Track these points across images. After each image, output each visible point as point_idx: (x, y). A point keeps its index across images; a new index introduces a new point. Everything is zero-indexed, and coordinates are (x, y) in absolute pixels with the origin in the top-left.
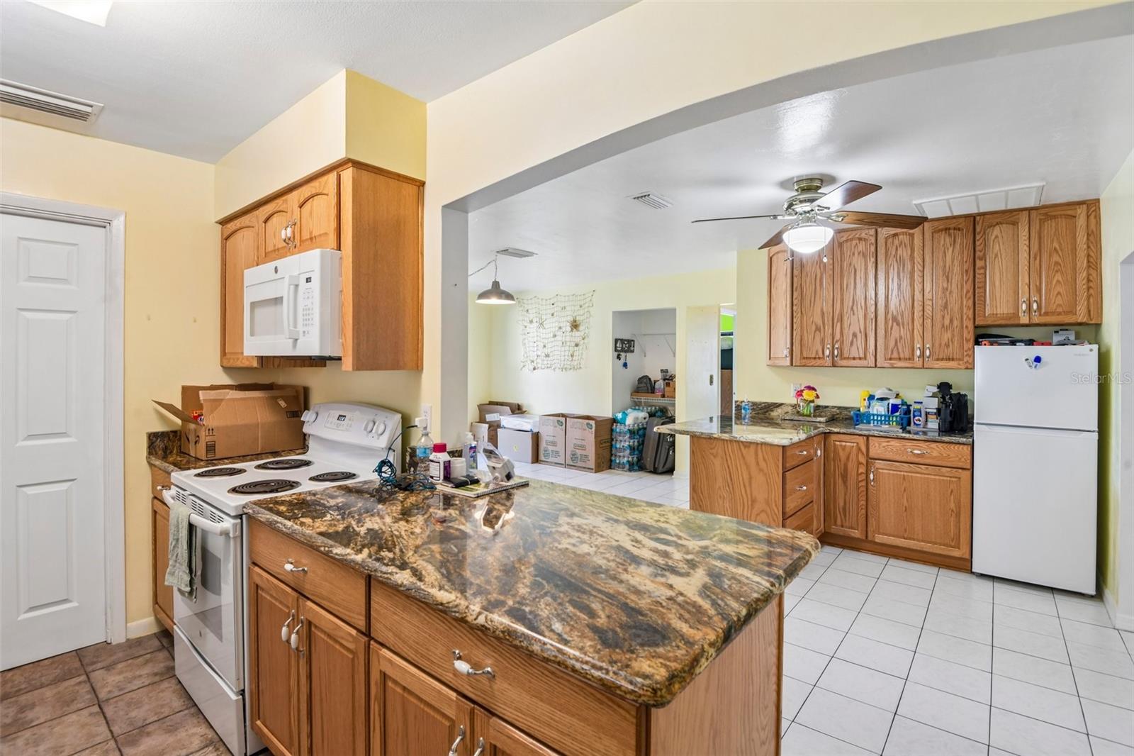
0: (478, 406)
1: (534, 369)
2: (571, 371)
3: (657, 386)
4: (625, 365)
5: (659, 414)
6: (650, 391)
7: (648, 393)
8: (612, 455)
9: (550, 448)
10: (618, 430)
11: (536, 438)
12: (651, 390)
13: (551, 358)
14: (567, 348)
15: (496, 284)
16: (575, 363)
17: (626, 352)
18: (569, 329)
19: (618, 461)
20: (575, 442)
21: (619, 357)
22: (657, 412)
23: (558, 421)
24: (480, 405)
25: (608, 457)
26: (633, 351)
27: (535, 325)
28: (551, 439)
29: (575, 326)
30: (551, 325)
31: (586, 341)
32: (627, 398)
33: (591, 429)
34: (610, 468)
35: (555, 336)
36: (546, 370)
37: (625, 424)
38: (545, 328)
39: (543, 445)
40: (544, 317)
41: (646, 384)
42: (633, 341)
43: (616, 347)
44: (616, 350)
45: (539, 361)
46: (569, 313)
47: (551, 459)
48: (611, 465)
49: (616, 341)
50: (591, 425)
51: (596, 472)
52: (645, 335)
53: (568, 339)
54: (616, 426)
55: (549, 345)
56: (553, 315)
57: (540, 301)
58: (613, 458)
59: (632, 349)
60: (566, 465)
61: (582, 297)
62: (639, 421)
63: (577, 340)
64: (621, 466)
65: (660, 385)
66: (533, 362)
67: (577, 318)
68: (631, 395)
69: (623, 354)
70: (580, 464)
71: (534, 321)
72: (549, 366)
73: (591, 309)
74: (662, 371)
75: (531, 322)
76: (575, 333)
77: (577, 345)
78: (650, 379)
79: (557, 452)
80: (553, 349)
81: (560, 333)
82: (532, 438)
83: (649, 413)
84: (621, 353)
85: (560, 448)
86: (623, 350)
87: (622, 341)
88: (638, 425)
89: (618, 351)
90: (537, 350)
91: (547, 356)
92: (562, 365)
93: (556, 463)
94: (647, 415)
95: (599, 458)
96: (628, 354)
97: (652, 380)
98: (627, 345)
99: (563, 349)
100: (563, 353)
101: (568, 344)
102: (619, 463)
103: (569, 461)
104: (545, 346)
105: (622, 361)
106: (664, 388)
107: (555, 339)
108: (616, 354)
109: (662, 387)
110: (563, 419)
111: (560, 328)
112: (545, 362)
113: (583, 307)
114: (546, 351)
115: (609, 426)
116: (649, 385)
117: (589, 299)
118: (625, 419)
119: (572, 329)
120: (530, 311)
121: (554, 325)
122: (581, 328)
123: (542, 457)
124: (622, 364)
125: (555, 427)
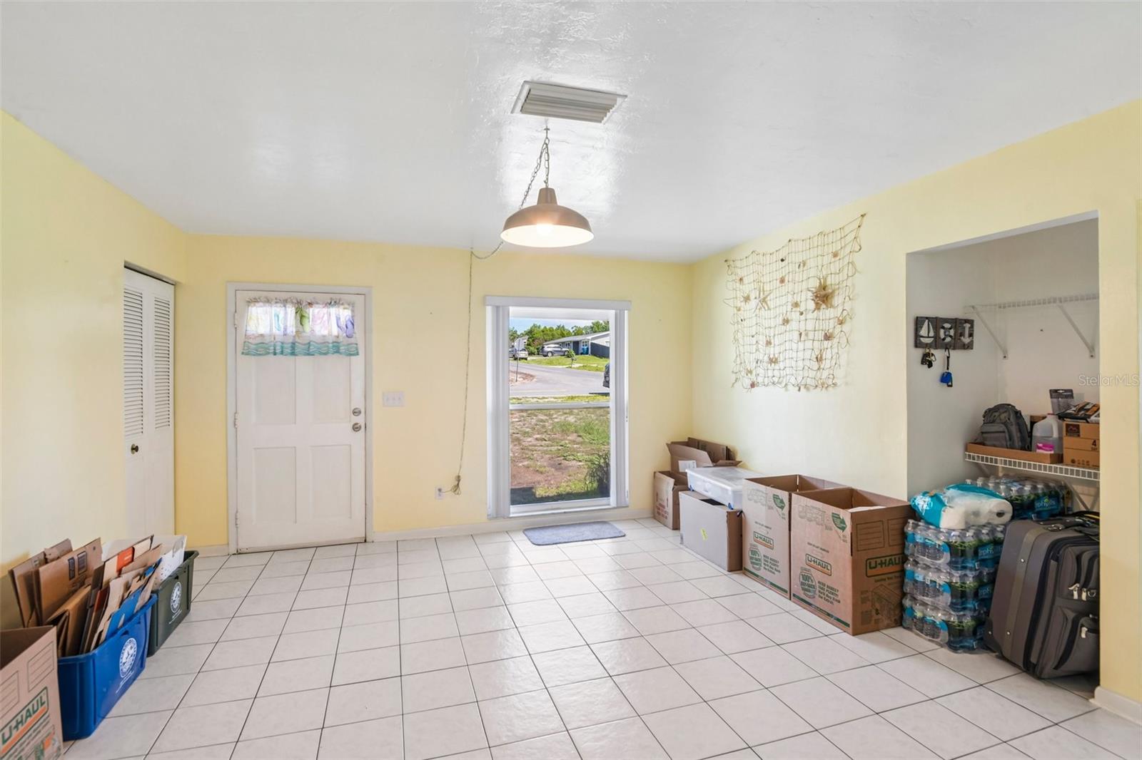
0: (667, 445)
1: (753, 385)
2: (818, 389)
3: (1039, 431)
4: (946, 379)
5: (1046, 503)
6: (1017, 443)
7: (1012, 447)
8: (904, 595)
9: (762, 550)
10: (919, 539)
11: (737, 522)
12: (1022, 439)
13: (781, 365)
14: (809, 344)
15: (547, 195)
16: (825, 374)
17: (947, 347)
18: (812, 305)
19: (919, 614)
20: (809, 549)
21: (927, 361)
22: (1038, 497)
23: (776, 497)
24: (672, 443)
25: (895, 600)
26: (969, 347)
27: (753, 303)
28: (763, 531)
29: (823, 297)
30: (780, 301)
31: (846, 327)
32: (954, 457)
33: (843, 529)
34: (899, 622)
35: (786, 321)
36: (771, 388)
37: (938, 527)
38: (769, 309)
39: (749, 540)
40: (767, 287)
41: (1005, 424)
42: (971, 322)
43: (917, 336)
44: (917, 344)
45: (761, 371)
46: (813, 272)
47: (762, 573)
48: (901, 617)
49: (918, 322)
50: (843, 522)
51: (855, 634)
52: (1003, 306)
53: (810, 326)
54: (916, 526)
55: (776, 341)
56: (782, 281)
57: (761, 256)
58: (907, 603)
59: (966, 340)
60: (791, 596)
61: (838, 235)
62: (983, 521)
63: (830, 326)
64: (926, 628)
65: (1049, 428)
66: (751, 372)
67: (828, 282)
68: (966, 449)
69: (939, 355)
70: (819, 602)
71: (752, 297)
72: (776, 380)
73: (857, 258)
74: (1054, 393)
75: (747, 299)
76: (827, 313)
77: (828, 337)
78: (1018, 414)
79: (775, 562)
80: (783, 348)
81: (795, 316)
82: (729, 521)
83: (1011, 501)
84: (933, 351)
85: (779, 553)
86: (938, 343)
87: (937, 323)
88: (977, 534)
89: (927, 346)
90: (756, 350)
91: (773, 361)
92: (800, 379)
93: (772, 584)
94: (1007, 507)
95: (864, 601)
96: (955, 354)
97: (1026, 414)
98: (952, 332)
99: (801, 346)
100: (801, 355)
101: (811, 335)
102: (923, 620)
103: (796, 588)
104: (769, 343)
105: (938, 368)
106: (1061, 438)
107: (788, 327)
108: (919, 353)
109: (1055, 435)
110: (784, 495)
111: (796, 305)
112: (770, 373)
113: (842, 254)
114: (772, 351)
115: (895, 524)
116: (1014, 429)
117: (852, 236)
118: (939, 515)
119: (818, 307)
120: (745, 280)
121: (784, 300)
122: (837, 300)
123: (748, 564)
124: (938, 377)
125: (770, 508)
